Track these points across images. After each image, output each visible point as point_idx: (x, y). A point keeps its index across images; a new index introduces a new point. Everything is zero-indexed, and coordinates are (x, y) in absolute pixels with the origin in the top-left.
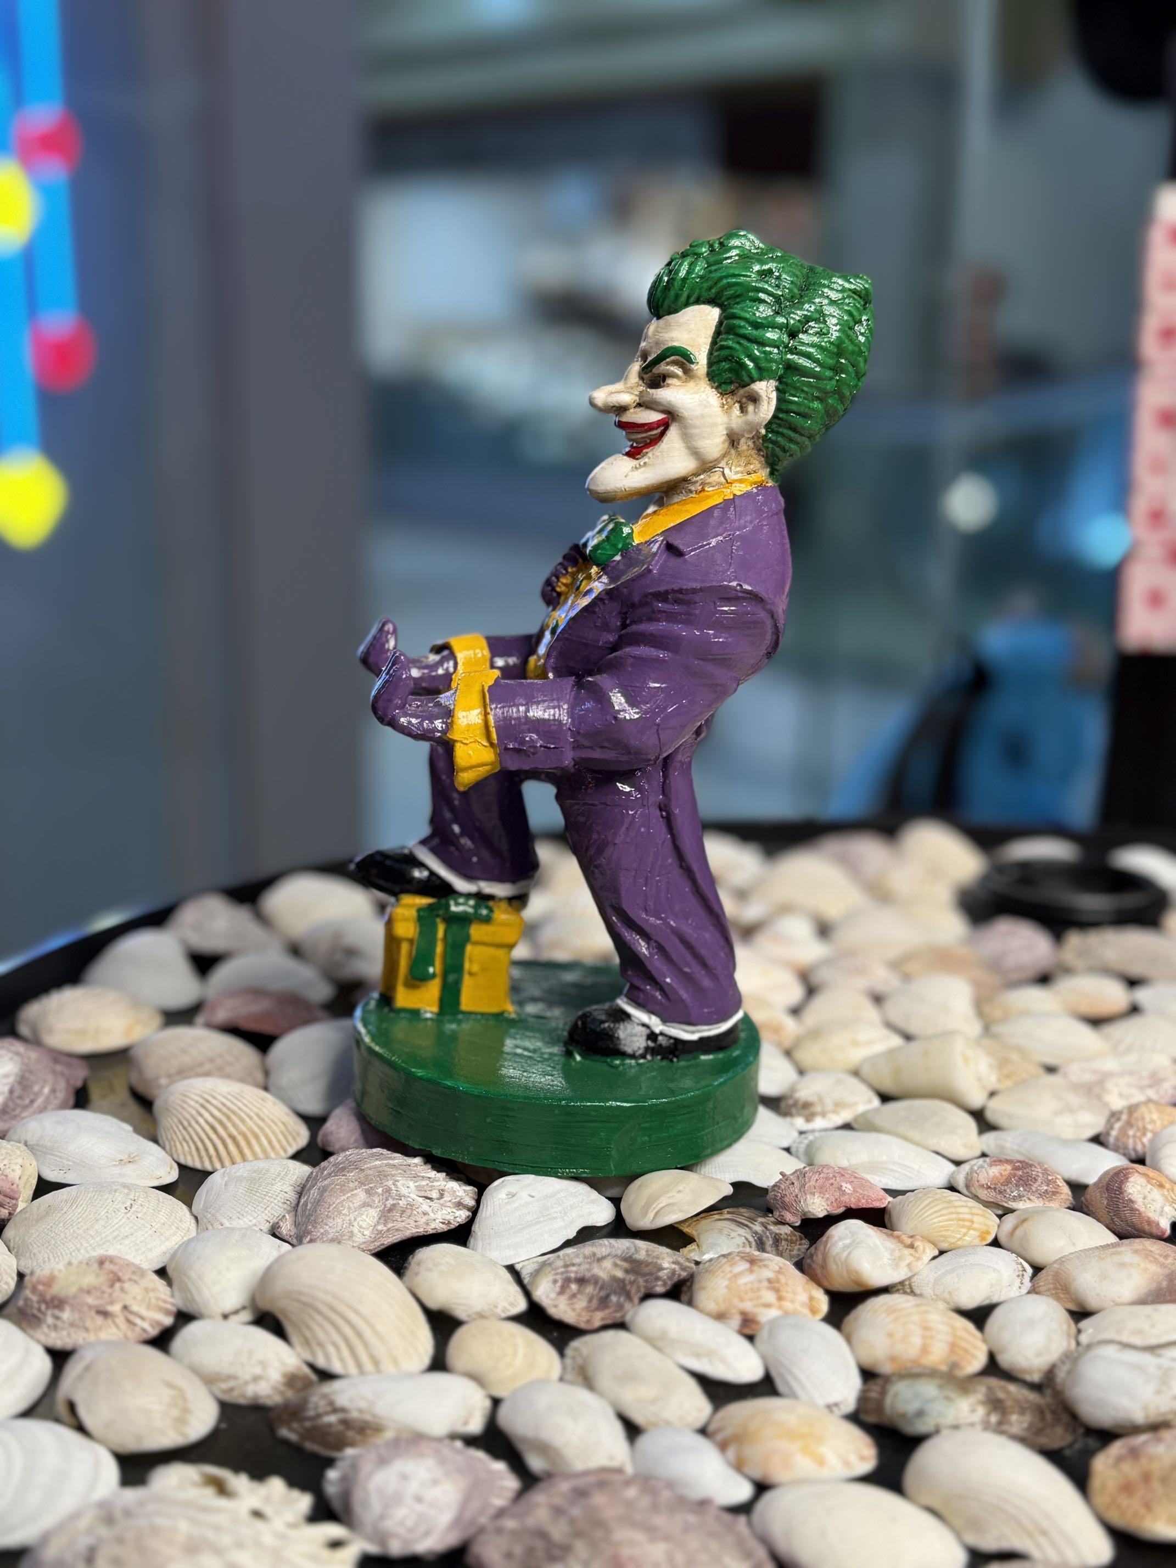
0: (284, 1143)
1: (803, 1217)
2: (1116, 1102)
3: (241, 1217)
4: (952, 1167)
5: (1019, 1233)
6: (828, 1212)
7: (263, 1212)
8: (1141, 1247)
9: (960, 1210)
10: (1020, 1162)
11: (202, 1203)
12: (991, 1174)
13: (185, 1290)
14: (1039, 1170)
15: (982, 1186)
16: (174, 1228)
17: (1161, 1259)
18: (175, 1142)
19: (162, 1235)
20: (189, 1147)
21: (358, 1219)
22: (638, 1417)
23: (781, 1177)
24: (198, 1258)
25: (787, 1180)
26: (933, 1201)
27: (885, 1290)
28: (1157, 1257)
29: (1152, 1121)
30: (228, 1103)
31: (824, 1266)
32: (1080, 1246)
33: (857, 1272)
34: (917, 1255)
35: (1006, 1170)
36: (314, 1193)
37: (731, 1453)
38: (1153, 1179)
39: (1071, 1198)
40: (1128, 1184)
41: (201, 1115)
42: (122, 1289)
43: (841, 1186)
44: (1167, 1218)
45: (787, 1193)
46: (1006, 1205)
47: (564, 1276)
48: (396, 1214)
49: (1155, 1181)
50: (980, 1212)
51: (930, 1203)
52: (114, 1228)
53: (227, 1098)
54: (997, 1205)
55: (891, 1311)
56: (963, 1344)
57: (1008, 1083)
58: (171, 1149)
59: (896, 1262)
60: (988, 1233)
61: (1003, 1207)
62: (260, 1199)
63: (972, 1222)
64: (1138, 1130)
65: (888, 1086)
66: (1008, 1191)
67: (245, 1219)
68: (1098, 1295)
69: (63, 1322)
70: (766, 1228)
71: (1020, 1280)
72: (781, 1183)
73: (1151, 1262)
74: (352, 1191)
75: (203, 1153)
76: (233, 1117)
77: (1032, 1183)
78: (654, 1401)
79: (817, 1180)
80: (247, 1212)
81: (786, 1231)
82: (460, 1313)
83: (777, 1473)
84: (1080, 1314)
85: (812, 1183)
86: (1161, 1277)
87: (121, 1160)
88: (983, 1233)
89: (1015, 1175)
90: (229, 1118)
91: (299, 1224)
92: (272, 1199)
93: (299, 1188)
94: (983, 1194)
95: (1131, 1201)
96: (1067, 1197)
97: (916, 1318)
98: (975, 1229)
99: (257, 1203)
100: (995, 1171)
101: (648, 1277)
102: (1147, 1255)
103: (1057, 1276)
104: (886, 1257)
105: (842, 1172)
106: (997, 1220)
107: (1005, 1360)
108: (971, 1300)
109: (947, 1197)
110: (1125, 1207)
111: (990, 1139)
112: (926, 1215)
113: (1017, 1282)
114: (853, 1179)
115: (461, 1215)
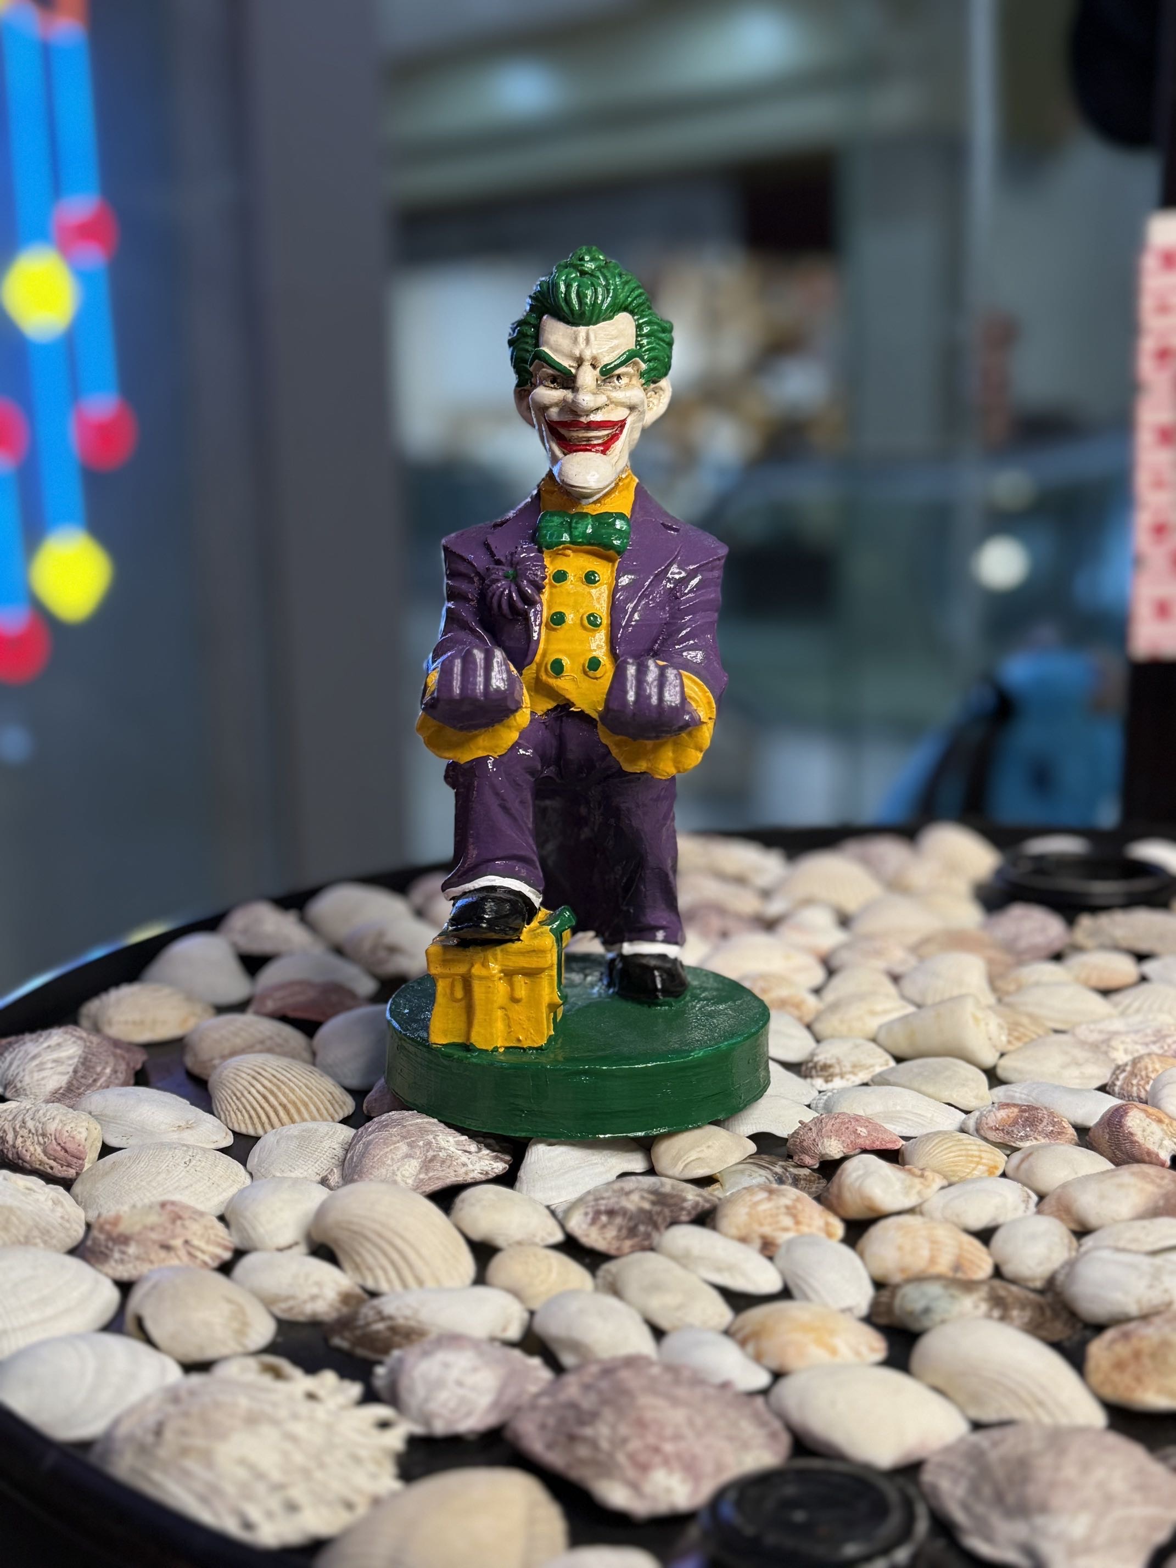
0: (331, 1110)
1: (821, 1160)
2: (1122, 1057)
3: (293, 1170)
4: (963, 1116)
5: (1025, 1165)
6: (844, 1153)
7: (313, 1166)
8: (1139, 1171)
9: (969, 1147)
10: (1027, 1106)
11: (256, 1160)
12: (1000, 1118)
13: (242, 1230)
14: (1045, 1112)
15: (991, 1128)
16: (231, 1181)
17: (1158, 1181)
18: (229, 1112)
19: (218, 1185)
20: (243, 1116)
21: (401, 1169)
22: (663, 1323)
23: (800, 1125)
24: (253, 1202)
25: (805, 1127)
26: (943, 1140)
27: (899, 1213)
28: (1154, 1179)
29: (1155, 1070)
30: (278, 1075)
31: (839, 1196)
32: (1082, 1173)
33: (870, 1199)
34: (928, 1185)
35: (1013, 1112)
36: (360, 1147)
37: (750, 1348)
38: (1154, 1115)
39: (1076, 1138)
40: (1127, 1118)
41: (253, 1086)
42: (184, 1226)
43: (856, 1130)
44: (1167, 1151)
45: (805, 1138)
46: (1014, 1145)
47: (596, 1208)
48: (437, 1165)
49: (1154, 1117)
50: (988, 1150)
51: (941, 1143)
52: (174, 1181)
53: (277, 1071)
54: (1005, 1145)
55: (899, 1227)
56: (969, 1256)
57: (1018, 1044)
58: (226, 1120)
59: (907, 1190)
60: (996, 1168)
61: (1012, 1147)
62: (310, 1154)
63: (981, 1158)
64: (1142, 1079)
65: (903, 1047)
66: (1015, 1131)
67: (296, 1172)
68: (1098, 1214)
69: (129, 1256)
70: (786, 1170)
71: (1025, 1205)
72: (799, 1131)
73: (1149, 1181)
74: (395, 1143)
75: (256, 1120)
76: (283, 1087)
77: (1038, 1124)
78: (679, 1307)
79: (833, 1124)
80: (298, 1165)
81: (805, 1173)
82: (500, 1242)
83: (792, 1361)
84: (1082, 1232)
85: (829, 1127)
86: (1158, 1197)
87: (179, 1126)
88: (992, 1167)
89: (1021, 1118)
90: (279, 1088)
91: (346, 1176)
92: (321, 1155)
93: (346, 1146)
94: (992, 1136)
95: (1131, 1134)
96: (1073, 1137)
97: (923, 1234)
98: (984, 1165)
99: (307, 1158)
100: (1002, 1114)
101: (673, 1208)
102: (1145, 1176)
103: (1059, 1199)
104: (898, 1186)
105: (857, 1119)
106: (1006, 1157)
107: (1008, 1270)
108: (978, 1223)
109: (956, 1136)
110: (1125, 1140)
111: (1000, 1091)
113: (1022, 1206)
114: (868, 1124)
115: (498, 1166)
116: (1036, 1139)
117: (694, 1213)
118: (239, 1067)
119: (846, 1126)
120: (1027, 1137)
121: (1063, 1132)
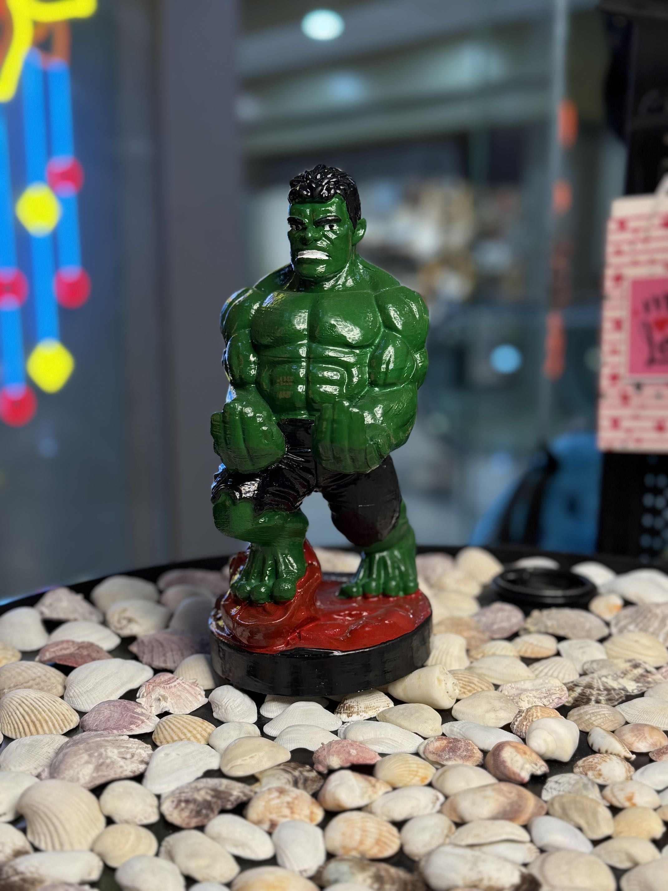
4: (421, 742)
5: (442, 779)
6: (341, 765)
7: (33, 763)
8: (497, 787)
9: (412, 765)
10: (454, 739)
14: (464, 743)
15: (430, 752)
20: (11, 727)
21: (83, 770)
22: (196, 876)
25: (323, 747)
28: (506, 793)
29: (537, 717)
31: (325, 797)
33: (338, 800)
36: (64, 753)
39: (481, 760)
40: (503, 751)
41: (18, 710)
43: (351, 750)
44: (526, 773)
45: (321, 755)
47: (179, 798)
48: (103, 768)
49: (521, 751)
50: (428, 768)
51: (395, 761)
54: (437, 763)
55: (349, 821)
56: (384, 839)
57: (470, 695)
59: (363, 795)
61: (440, 764)
62: (33, 756)
63: (419, 772)
64: (529, 722)
65: (401, 695)
66: (444, 755)
67: (23, 767)
68: (470, 813)
70: (302, 773)
71: (433, 805)
72: (320, 749)
73: (501, 796)
74: (82, 754)
77: (457, 751)
79: (337, 748)
81: (314, 775)
84: (459, 823)
85: (334, 749)
86: (506, 804)
88: (424, 778)
89: (448, 747)
91: (50, 774)
92: (40, 756)
94: (431, 757)
95: (505, 761)
96: (478, 759)
97: (359, 825)
98: (419, 776)
99: (31, 758)
100: (437, 744)
101: (224, 800)
102: (500, 792)
103: (454, 802)
104: (358, 792)
105: (355, 743)
106: (435, 771)
108: (400, 816)
109: (412, 759)
110: (501, 764)
111: (446, 726)
112: (392, 768)
113: (431, 806)
114: (358, 747)
115: (142, 767)
116: (455, 760)
117: (235, 804)
118: (13, 698)
119: (345, 748)
120: (450, 759)
121: (472, 756)
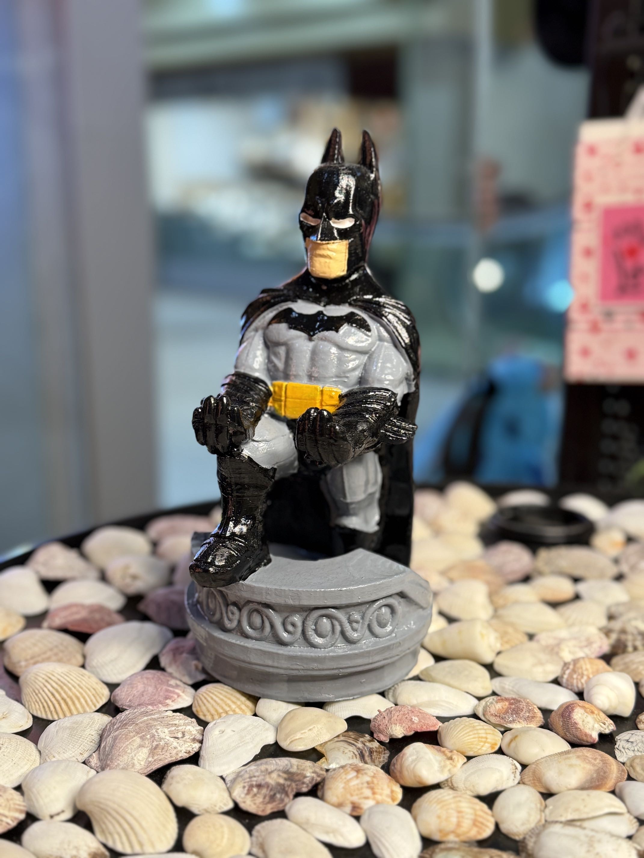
0: (94, 701)
1: (390, 738)
2: (568, 657)
4: (476, 701)
5: (513, 744)
6: (404, 734)
7: (78, 748)
8: (581, 754)
9: (480, 732)
10: (514, 699)
11: (43, 744)
12: (497, 708)
13: (30, 800)
14: (524, 704)
15: (492, 715)
16: (26, 760)
17: (593, 761)
18: (31, 702)
19: (18, 765)
20: (39, 706)
21: (136, 756)
23: (378, 713)
24: (38, 781)
25: (381, 715)
26: (464, 727)
27: (437, 786)
28: (591, 760)
29: (587, 670)
30: (62, 679)
31: (401, 772)
32: (547, 753)
33: (419, 777)
34: (454, 764)
35: (505, 705)
36: (109, 739)
38: (588, 709)
39: (542, 720)
40: (574, 713)
41: (46, 687)
43: (412, 719)
44: (595, 731)
45: (381, 723)
46: (506, 725)
47: (249, 783)
48: (159, 751)
49: (588, 710)
50: (491, 732)
51: (462, 728)
53: (61, 676)
54: (502, 726)
55: (439, 802)
56: (480, 819)
57: (507, 646)
58: (29, 707)
59: (442, 769)
60: (496, 744)
61: (505, 727)
62: (77, 740)
63: (487, 738)
64: (579, 675)
65: (439, 651)
66: (507, 717)
68: (557, 784)
70: (365, 744)
71: (513, 775)
72: (378, 717)
73: (587, 763)
74: (132, 738)
75: (47, 709)
76: (65, 687)
77: (520, 712)
79: (398, 715)
80: (69, 749)
84: (547, 795)
85: (395, 717)
86: (593, 772)
88: (493, 744)
89: (510, 708)
90: (62, 688)
91: (101, 759)
92: (84, 741)
93: (100, 732)
94: (493, 720)
95: (576, 723)
96: (540, 719)
97: (453, 806)
98: (488, 743)
99: (75, 743)
100: (500, 705)
101: (298, 783)
102: (585, 759)
103: (534, 772)
104: (436, 766)
105: (413, 709)
106: (501, 735)
107: (504, 827)
108: (485, 791)
109: (473, 723)
110: (572, 727)
111: (497, 682)
112: (460, 735)
114: (419, 714)
115: (196, 746)
116: (519, 722)
118: (38, 674)
119: (406, 716)
120: (514, 721)
121: (535, 716)
